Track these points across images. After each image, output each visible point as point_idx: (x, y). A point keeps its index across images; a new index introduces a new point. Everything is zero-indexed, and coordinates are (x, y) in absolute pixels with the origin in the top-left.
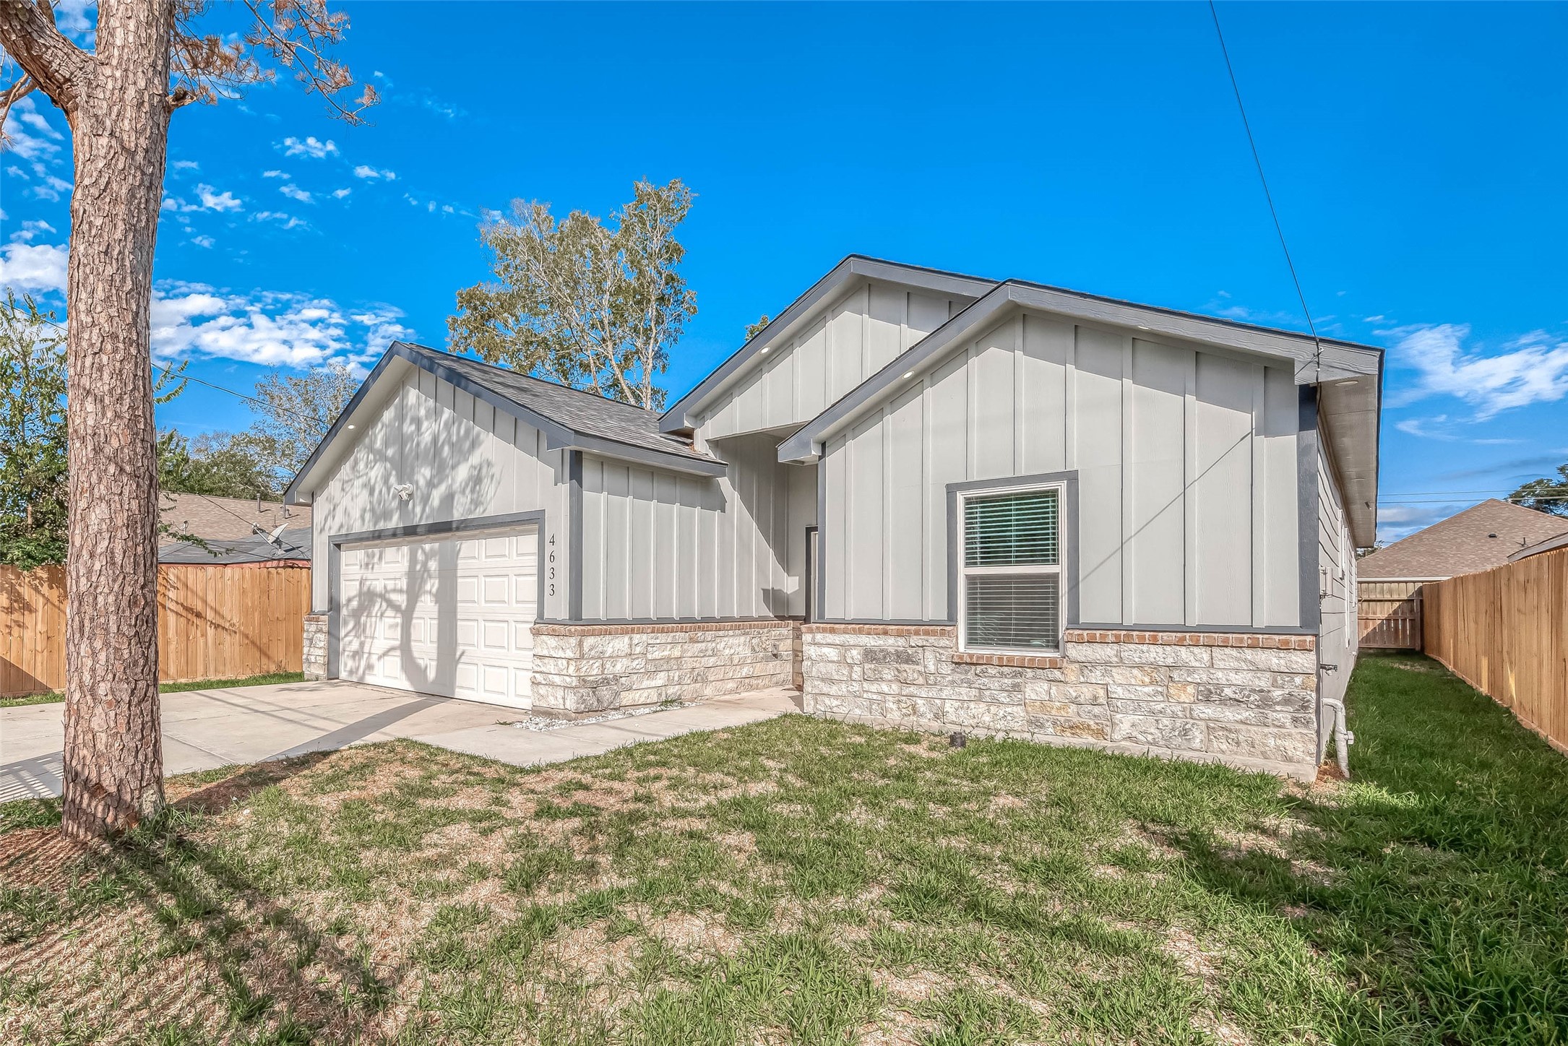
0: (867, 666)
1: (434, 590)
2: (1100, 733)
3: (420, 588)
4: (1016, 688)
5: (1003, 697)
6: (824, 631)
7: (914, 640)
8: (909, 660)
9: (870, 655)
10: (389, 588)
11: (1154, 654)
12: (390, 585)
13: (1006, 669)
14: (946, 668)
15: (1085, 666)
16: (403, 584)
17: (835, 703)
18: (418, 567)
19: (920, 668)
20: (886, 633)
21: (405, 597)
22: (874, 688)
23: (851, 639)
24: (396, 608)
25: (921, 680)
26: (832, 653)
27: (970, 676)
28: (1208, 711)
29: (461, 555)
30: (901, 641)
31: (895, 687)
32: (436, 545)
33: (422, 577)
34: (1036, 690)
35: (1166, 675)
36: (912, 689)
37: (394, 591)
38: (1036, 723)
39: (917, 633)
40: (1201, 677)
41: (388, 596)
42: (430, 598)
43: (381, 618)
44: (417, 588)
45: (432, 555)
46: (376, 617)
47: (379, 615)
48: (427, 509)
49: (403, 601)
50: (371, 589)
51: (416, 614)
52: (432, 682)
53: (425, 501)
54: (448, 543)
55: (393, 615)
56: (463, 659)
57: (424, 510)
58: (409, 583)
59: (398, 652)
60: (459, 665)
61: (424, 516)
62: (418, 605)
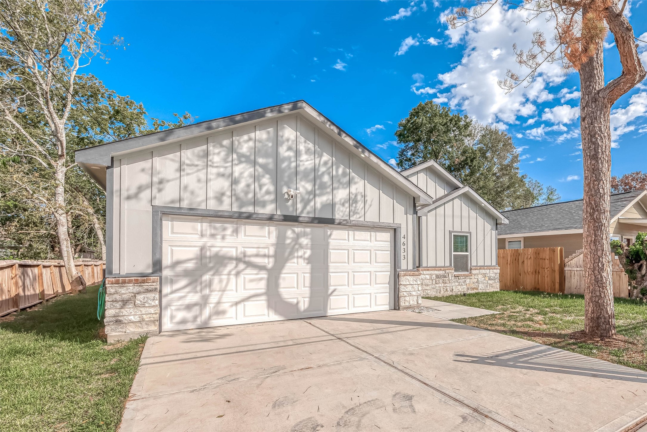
0: (437, 280)
1: (307, 255)
2: (477, 289)
3: (291, 253)
4: (465, 281)
5: (463, 283)
6: (426, 270)
7: (447, 271)
8: (445, 277)
9: (437, 276)
10: (248, 254)
11: (483, 271)
12: (249, 252)
13: (464, 277)
14: (453, 278)
15: (475, 275)
16: (272, 251)
17: (429, 291)
18: (288, 241)
19: (448, 279)
20: (441, 270)
21: (272, 260)
22: (438, 286)
23: (433, 272)
25: (448, 282)
26: (428, 277)
27: (457, 279)
28: (490, 282)
29: (332, 237)
30: (444, 272)
31: (443, 285)
32: (308, 230)
33: (293, 248)
34: (468, 281)
35: (485, 275)
36: (446, 284)
38: (468, 289)
39: (447, 270)
40: (488, 275)
41: (247, 259)
42: (301, 261)
43: (238, 274)
44: (287, 254)
45: (305, 235)
46: (229, 274)
47: (233, 272)
48: (308, 208)
49: (269, 263)
50: (221, 253)
51: (284, 271)
52: (305, 311)
53: (306, 203)
54: (319, 230)
55: (255, 272)
56: (335, 293)
57: (304, 208)
58: (276, 252)
59: (264, 298)
60: (331, 297)
61: (305, 211)
62: (288, 265)
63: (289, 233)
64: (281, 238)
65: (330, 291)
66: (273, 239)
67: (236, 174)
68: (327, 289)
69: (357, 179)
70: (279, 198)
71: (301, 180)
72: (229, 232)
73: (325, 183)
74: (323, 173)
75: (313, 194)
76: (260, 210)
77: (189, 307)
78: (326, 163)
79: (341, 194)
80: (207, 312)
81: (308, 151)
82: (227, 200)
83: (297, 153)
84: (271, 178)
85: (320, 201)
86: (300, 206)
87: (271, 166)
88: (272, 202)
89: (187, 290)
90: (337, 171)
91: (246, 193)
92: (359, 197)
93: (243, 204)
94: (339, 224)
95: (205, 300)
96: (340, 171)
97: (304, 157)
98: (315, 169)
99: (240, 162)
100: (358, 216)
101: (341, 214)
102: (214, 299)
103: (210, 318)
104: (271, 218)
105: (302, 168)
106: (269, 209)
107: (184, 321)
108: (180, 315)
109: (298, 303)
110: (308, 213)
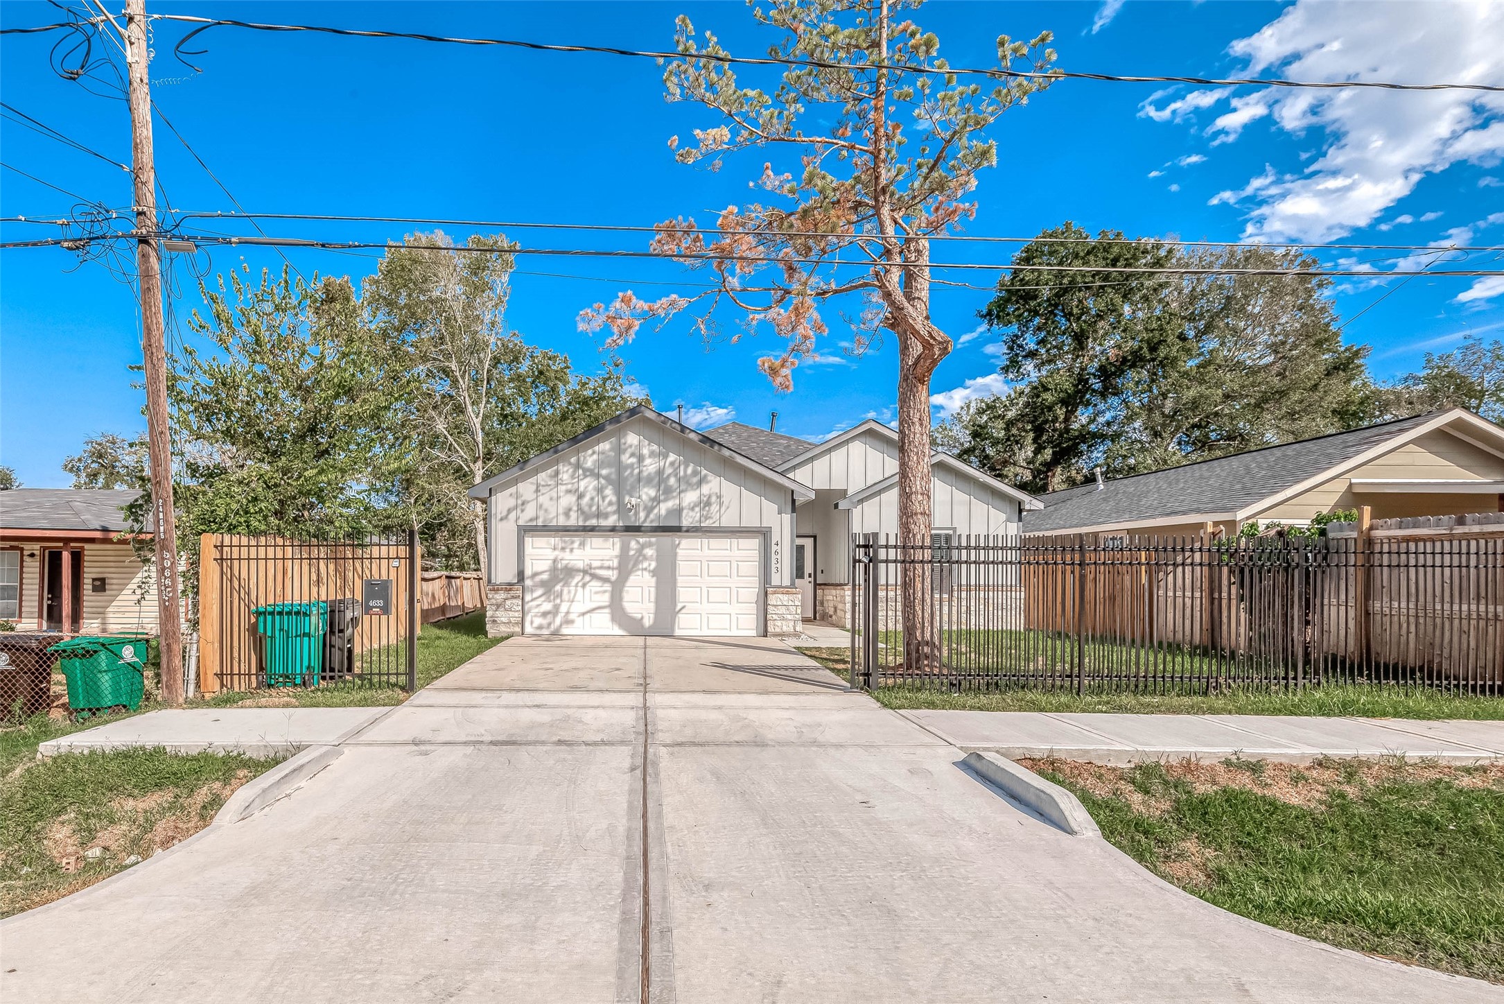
1: (652, 567)
3: (635, 564)
10: (594, 565)
12: (595, 564)
16: (615, 563)
18: (632, 553)
21: (616, 572)
24: (605, 580)
29: (682, 547)
32: (653, 540)
33: (637, 559)
37: (601, 568)
41: (593, 571)
42: (646, 573)
43: (584, 586)
44: (630, 566)
45: (650, 545)
46: (576, 586)
47: (580, 584)
48: (652, 516)
49: (613, 575)
50: (569, 566)
51: (628, 584)
52: (650, 627)
53: (649, 510)
54: (666, 539)
55: (599, 584)
56: (683, 611)
57: (647, 516)
58: (620, 563)
59: (607, 610)
60: (680, 615)
61: (648, 520)
62: (632, 578)
63: (633, 544)
64: (625, 549)
65: (678, 608)
66: (617, 551)
67: (581, 489)
68: (675, 605)
69: (711, 477)
70: (622, 509)
71: (644, 487)
72: (576, 545)
73: (671, 487)
74: (669, 476)
75: (656, 500)
76: (603, 523)
77: (545, 614)
78: (672, 464)
79: (690, 497)
80: (558, 621)
81: (652, 454)
82: (573, 515)
83: (641, 459)
84: (614, 489)
85: (664, 508)
86: (642, 515)
87: (613, 476)
88: (614, 513)
89: (543, 599)
90: (685, 471)
91: (591, 506)
92: (713, 499)
93: (587, 518)
94: (687, 531)
95: (557, 607)
96: (689, 471)
97: (648, 461)
98: (660, 472)
99: (586, 476)
100: (711, 521)
101: (691, 520)
102: (564, 608)
103: (561, 625)
104: (613, 529)
105: (645, 474)
106: (612, 521)
107: (540, 627)
108: (538, 621)
109: (642, 618)
110: (652, 522)
